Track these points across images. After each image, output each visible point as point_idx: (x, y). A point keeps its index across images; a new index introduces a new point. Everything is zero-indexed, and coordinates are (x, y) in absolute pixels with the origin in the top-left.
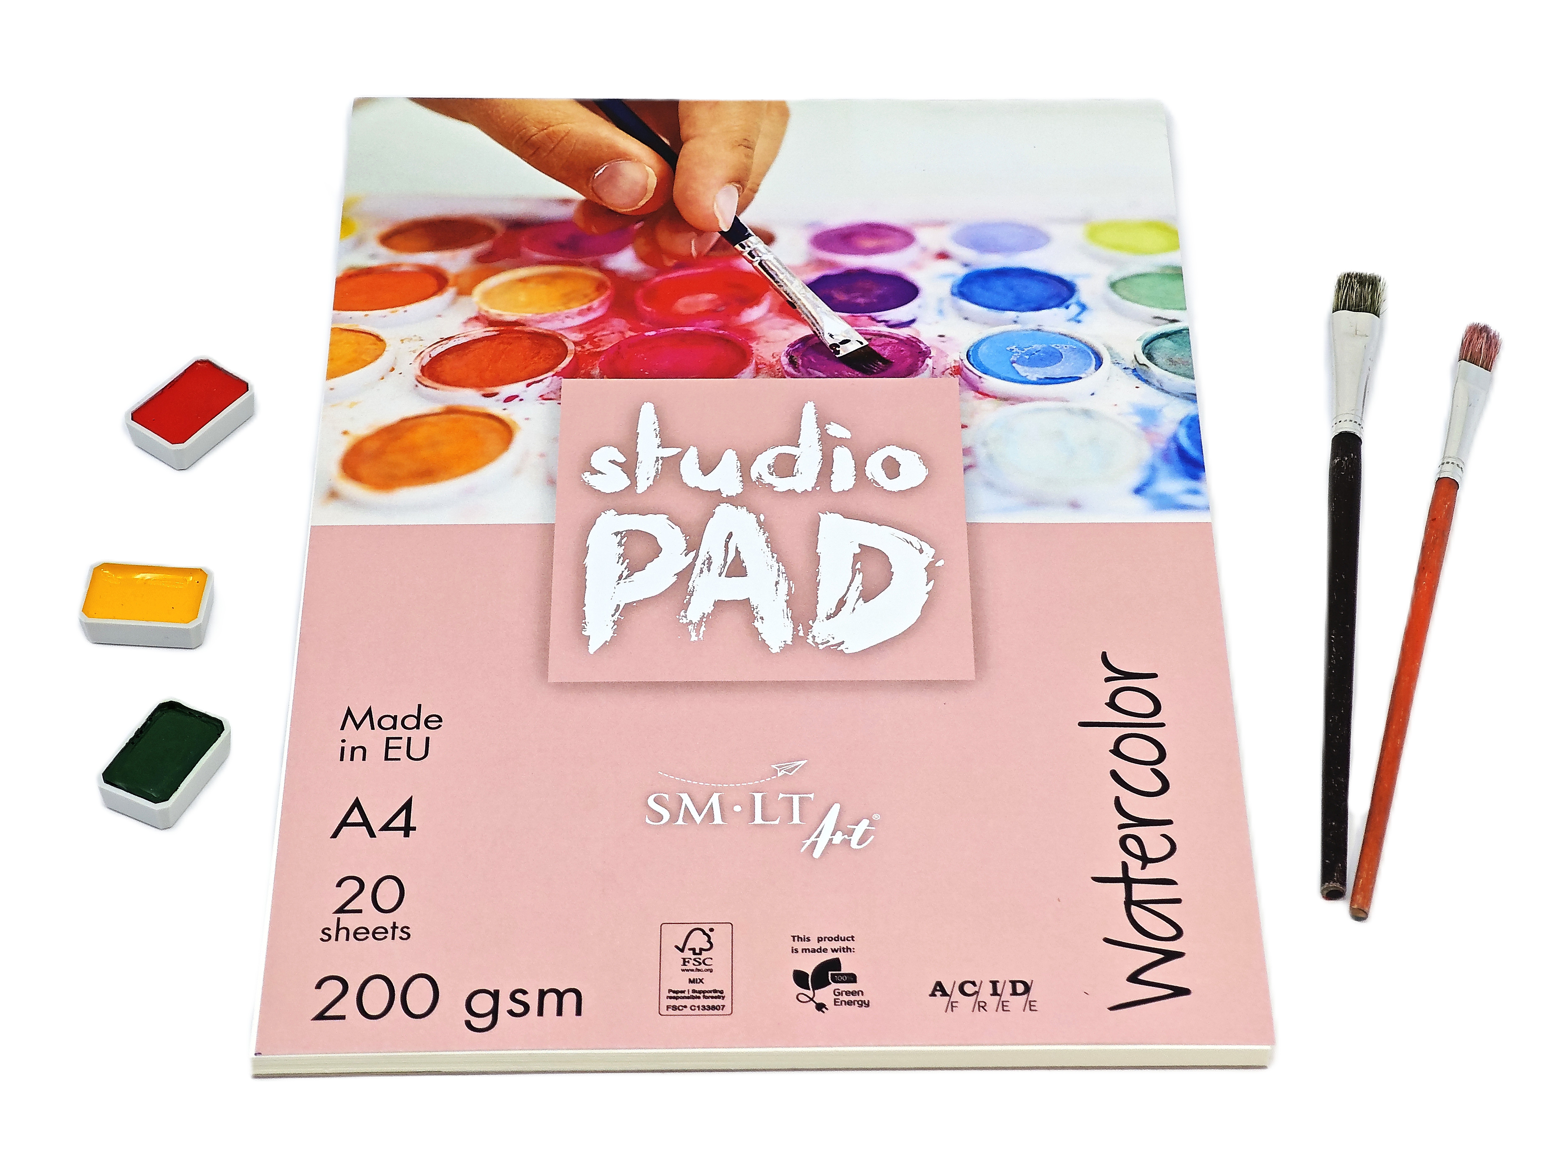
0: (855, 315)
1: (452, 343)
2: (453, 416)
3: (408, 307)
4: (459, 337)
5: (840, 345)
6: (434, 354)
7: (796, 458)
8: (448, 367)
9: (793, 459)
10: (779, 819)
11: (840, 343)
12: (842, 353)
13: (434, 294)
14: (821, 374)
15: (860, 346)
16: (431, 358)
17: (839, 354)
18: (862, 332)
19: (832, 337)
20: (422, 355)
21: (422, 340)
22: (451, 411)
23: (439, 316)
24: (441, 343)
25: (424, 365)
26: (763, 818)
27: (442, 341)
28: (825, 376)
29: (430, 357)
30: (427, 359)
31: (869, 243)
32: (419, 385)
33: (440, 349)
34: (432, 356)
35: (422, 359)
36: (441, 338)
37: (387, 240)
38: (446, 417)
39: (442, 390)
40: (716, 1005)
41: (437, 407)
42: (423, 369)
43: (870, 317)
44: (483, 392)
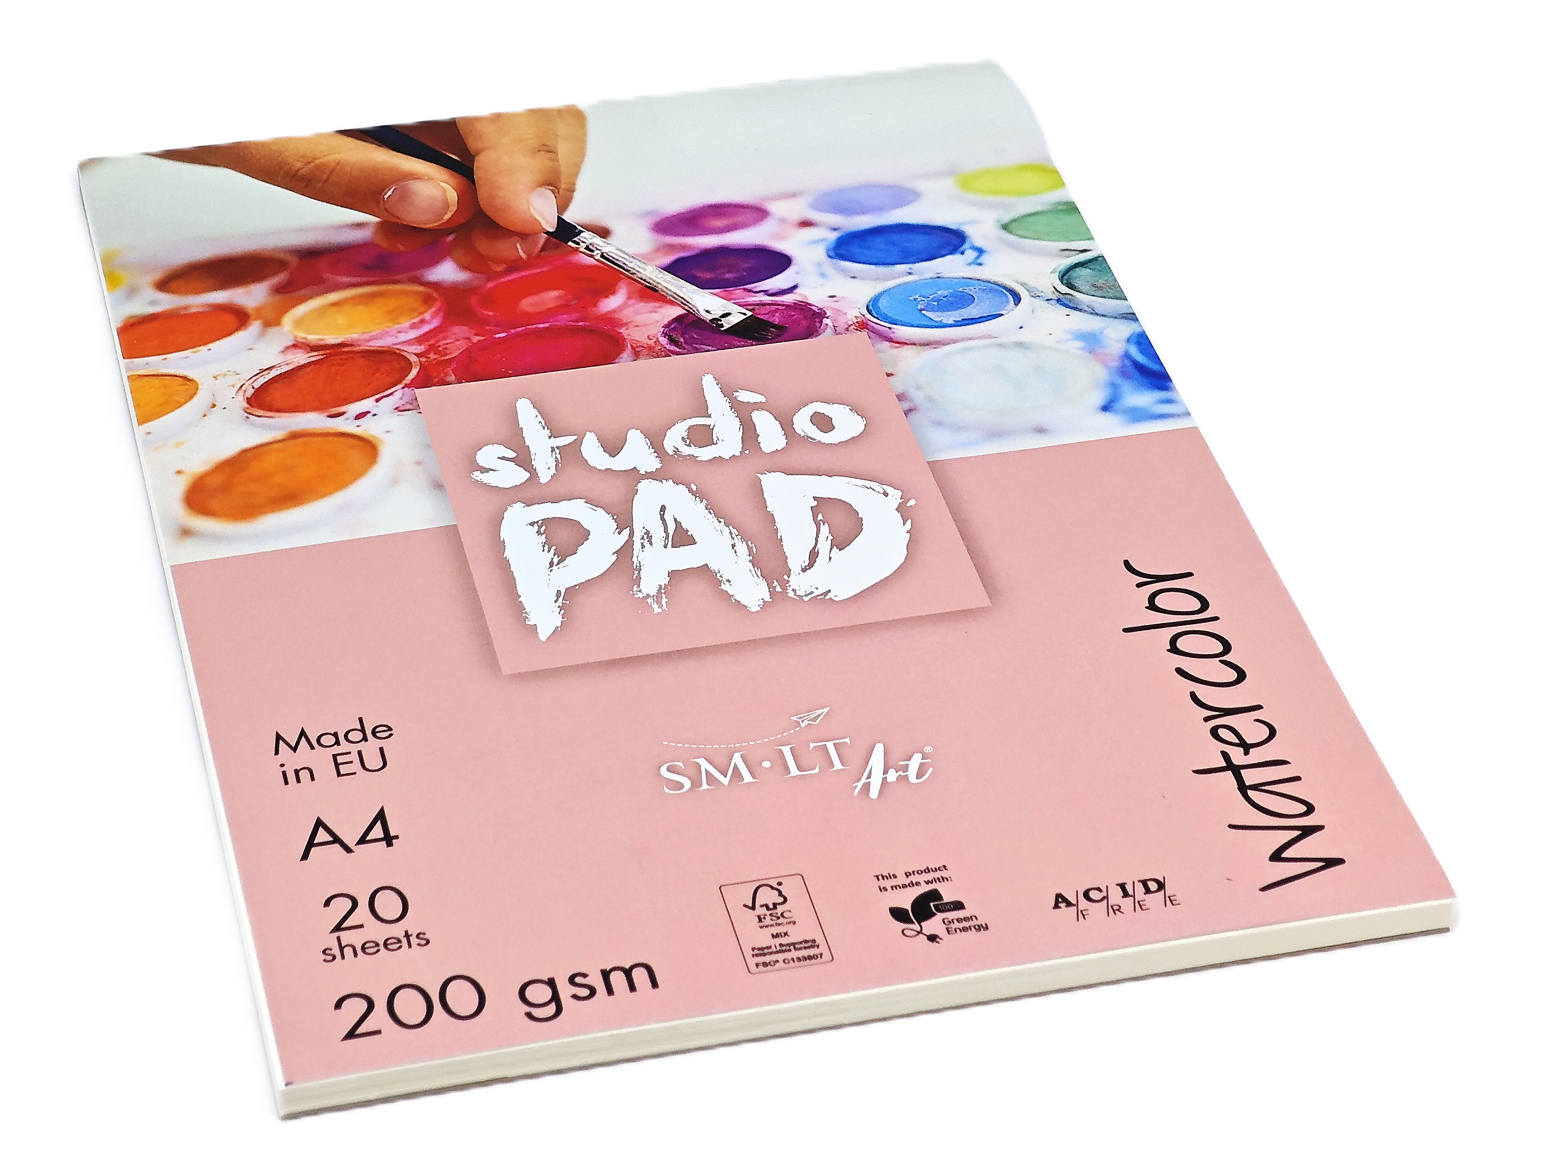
0: (728, 289)
1: (274, 373)
2: (299, 440)
3: (210, 346)
4: (280, 366)
5: (722, 319)
6: (257, 385)
7: (711, 427)
8: (277, 395)
9: (709, 429)
10: (818, 767)
11: (721, 317)
12: (726, 326)
13: (237, 329)
14: (710, 348)
15: (745, 317)
16: (255, 390)
17: (723, 327)
18: (741, 303)
19: (710, 313)
20: (244, 388)
21: (238, 374)
22: (295, 436)
23: (251, 349)
24: (262, 374)
25: (249, 397)
26: (799, 768)
27: (262, 372)
28: (715, 349)
29: (253, 388)
30: (250, 392)
31: (719, 223)
32: (249, 416)
33: (262, 381)
34: (256, 387)
35: (245, 391)
36: (260, 370)
37: (164, 285)
38: (292, 442)
39: (279, 417)
40: (812, 955)
41: (279, 435)
42: (249, 401)
43: (745, 289)
44: (328, 414)
